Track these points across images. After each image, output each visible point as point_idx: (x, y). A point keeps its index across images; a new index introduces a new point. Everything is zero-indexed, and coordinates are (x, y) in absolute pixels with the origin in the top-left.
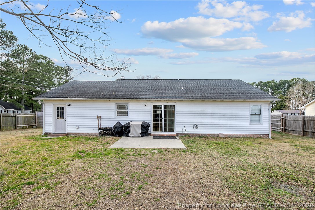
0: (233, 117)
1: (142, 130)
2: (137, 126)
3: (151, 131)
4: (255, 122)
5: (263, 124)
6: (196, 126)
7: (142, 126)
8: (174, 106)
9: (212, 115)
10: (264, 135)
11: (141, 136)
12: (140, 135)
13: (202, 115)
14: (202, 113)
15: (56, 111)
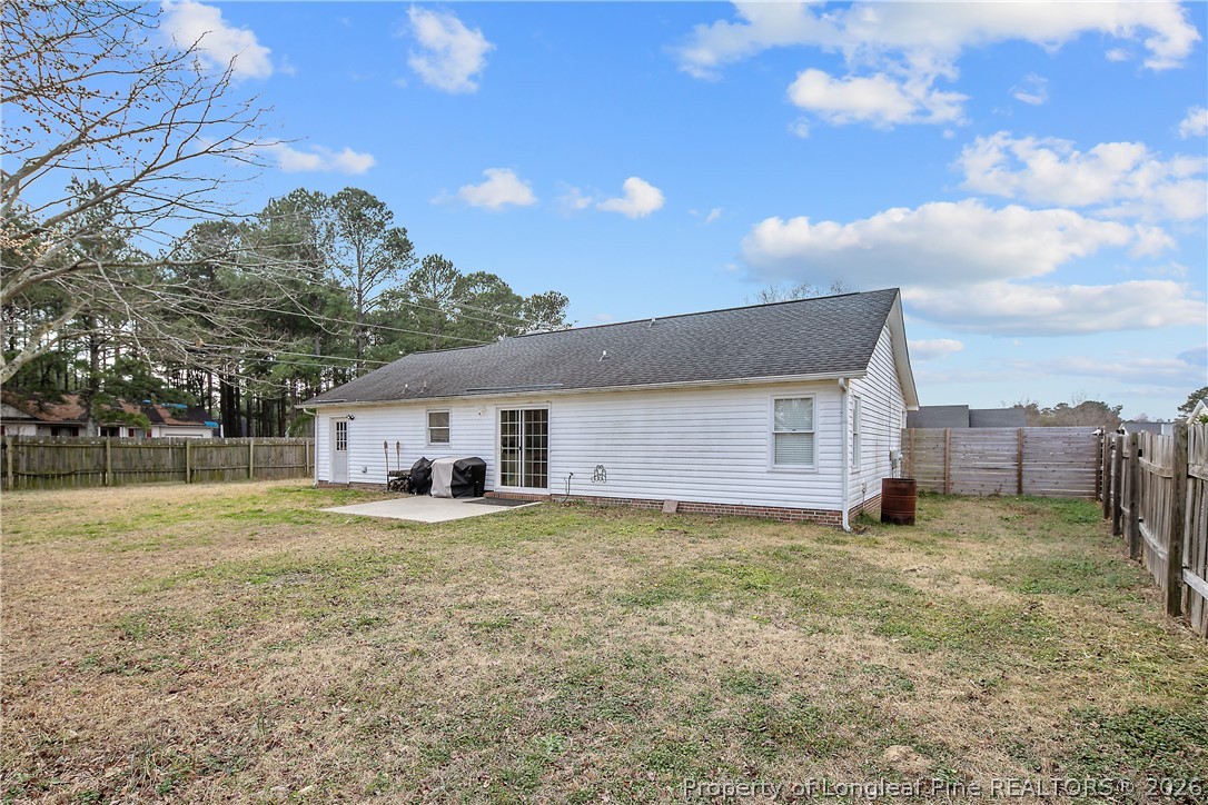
0: (709, 442)
1: (453, 478)
2: (444, 467)
3: (494, 482)
4: (795, 461)
5: (821, 470)
6: (600, 474)
7: (456, 467)
8: (545, 412)
9: (646, 436)
10: (824, 512)
11: (455, 496)
12: (450, 492)
13: (616, 436)
14: (618, 430)
15: (336, 431)
